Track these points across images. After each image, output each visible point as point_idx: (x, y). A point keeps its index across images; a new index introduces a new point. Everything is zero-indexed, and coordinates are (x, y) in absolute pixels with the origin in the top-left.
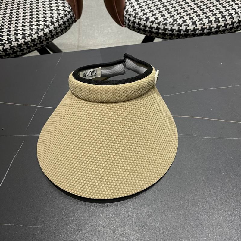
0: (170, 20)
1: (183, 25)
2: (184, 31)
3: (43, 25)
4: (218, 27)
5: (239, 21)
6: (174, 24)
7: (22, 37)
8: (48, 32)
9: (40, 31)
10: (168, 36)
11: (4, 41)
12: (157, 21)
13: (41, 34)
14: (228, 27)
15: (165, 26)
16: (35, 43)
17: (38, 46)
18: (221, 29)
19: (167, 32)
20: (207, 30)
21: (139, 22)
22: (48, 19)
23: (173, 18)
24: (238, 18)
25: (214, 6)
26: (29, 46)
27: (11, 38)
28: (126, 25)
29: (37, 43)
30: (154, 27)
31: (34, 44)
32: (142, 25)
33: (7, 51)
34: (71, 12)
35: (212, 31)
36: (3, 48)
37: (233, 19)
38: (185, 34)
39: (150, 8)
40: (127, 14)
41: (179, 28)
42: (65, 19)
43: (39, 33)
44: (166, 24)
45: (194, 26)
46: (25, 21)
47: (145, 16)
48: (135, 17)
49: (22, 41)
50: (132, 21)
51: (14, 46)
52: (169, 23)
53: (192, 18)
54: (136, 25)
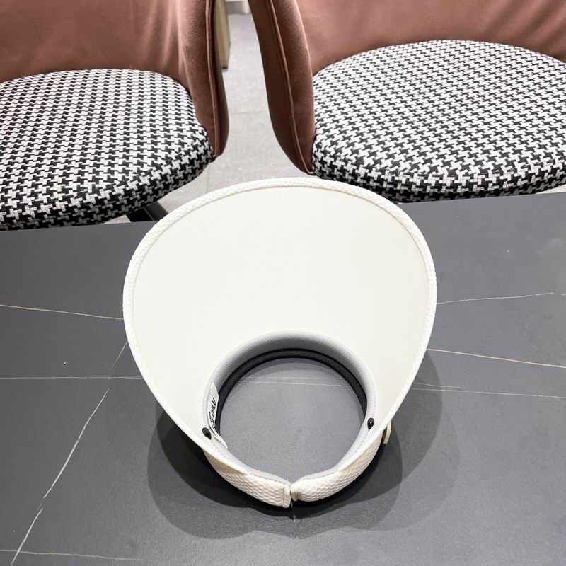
0: (405, 165)
1: (430, 175)
2: (432, 188)
3: (150, 163)
4: (500, 182)
5: (541, 174)
6: (413, 174)
7: (107, 186)
8: (160, 178)
9: (144, 176)
10: (400, 195)
11: (71, 192)
12: (378, 166)
13: (145, 180)
14: (520, 183)
15: (394, 175)
16: (131, 198)
17: (136, 204)
18: (505, 186)
19: (398, 188)
20: (478, 186)
21: (342, 166)
22: (159, 153)
23: (410, 161)
24: (539, 167)
25: (491, 142)
26: (118, 203)
27: (84, 186)
28: (316, 172)
29: (136, 199)
30: (373, 178)
31: (128, 200)
32: (348, 171)
33: (74, 212)
34: (206, 141)
35: (488, 189)
36: (66, 206)
37: (529, 168)
38: (434, 193)
39: (365, 140)
40: (320, 150)
41: (423, 181)
42: (194, 155)
43: (141, 178)
44: (396, 173)
45: (453, 178)
46: (113, 156)
47: (355, 155)
48: (335, 157)
49: (105, 194)
50: (329, 164)
51: (89, 203)
52: (403, 171)
53: (448, 164)
54: (336, 172)
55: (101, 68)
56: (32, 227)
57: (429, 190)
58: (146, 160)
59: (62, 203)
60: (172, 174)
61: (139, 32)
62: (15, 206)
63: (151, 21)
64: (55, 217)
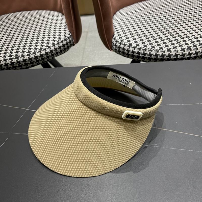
0: (149, 47)
1: (160, 51)
2: (160, 56)
3: (46, 46)
4: (190, 54)
6: (152, 50)
7: (28, 54)
8: (49, 51)
10: (147, 59)
11: (13, 57)
12: (138, 47)
13: (43, 52)
14: (199, 54)
16: (38, 60)
17: (40, 62)
18: (192, 56)
19: (146, 56)
20: (180, 56)
21: (123, 47)
22: (50, 42)
23: (151, 45)
25: (187, 37)
26: (32, 61)
27: (19, 54)
29: (39, 60)
30: (135, 52)
31: (36, 60)
32: (126, 49)
33: (14, 65)
34: (70, 37)
35: (185, 57)
36: (11, 62)
38: (161, 58)
39: (134, 36)
40: (115, 40)
41: (156, 53)
42: (65, 43)
44: (145, 50)
45: (169, 52)
46: (32, 42)
47: (129, 42)
48: (120, 43)
49: (27, 57)
50: (118, 46)
51: (20, 61)
52: (148, 49)
53: (168, 46)
54: (121, 50)
55: (36, 10)
57: (159, 57)
58: (44, 44)
59: (9, 61)
60: (55, 50)
64: (6, 66)
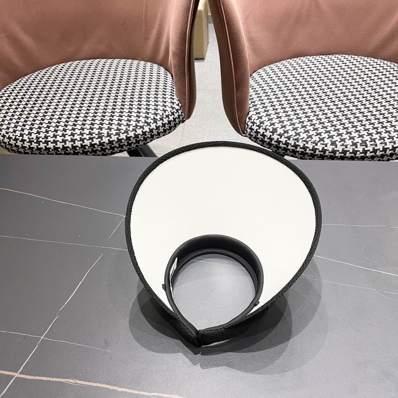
0: (304, 136)
1: (319, 144)
2: (319, 151)
3: (143, 121)
4: (365, 152)
5: (394, 149)
6: (308, 141)
7: (116, 133)
8: (148, 131)
10: (299, 154)
11: (94, 135)
12: (286, 135)
13: (139, 131)
14: (378, 153)
15: (296, 141)
16: (130, 142)
17: (133, 145)
18: (368, 154)
19: (298, 150)
20: (350, 153)
21: (264, 133)
22: (150, 115)
23: (307, 133)
24: (393, 144)
25: (362, 125)
26: (121, 144)
28: (247, 135)
29: (133, 142)
30: (282, 142)
31: (128, 142)
32: (267, 136)
33: (95, 147)
34: (180, 110)
35: (357, 155)
36: (90, 143)
37: (386, 144)
38: (321, 155)
39: (280, 117)
40: (250, 121)
41: (314, 146)
42: (171, 118)
43: (137, 130)
44: (297, 140)
45: (334, 147)
46: (122, 115)
47: (273, 126)
48: (259, 126)
49: (114, 138)
50: (255, 131)
51: (104, 142)
52: (302, 139)
53: (332, 137)
54: (259, 136)
55: (121, 59)
56: (68, 154)
57: (317, 152)
58: (141, 119)
59: (88, 141)
60: (157, 129)
61: (147, 38)
62: (61, 141)
63: (154, 32)
64: (83, 149)
